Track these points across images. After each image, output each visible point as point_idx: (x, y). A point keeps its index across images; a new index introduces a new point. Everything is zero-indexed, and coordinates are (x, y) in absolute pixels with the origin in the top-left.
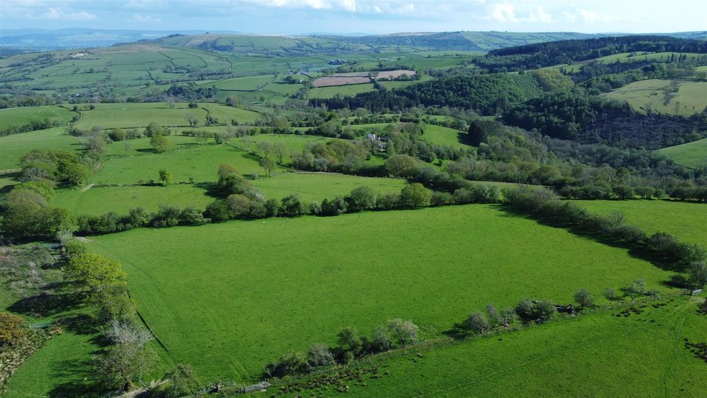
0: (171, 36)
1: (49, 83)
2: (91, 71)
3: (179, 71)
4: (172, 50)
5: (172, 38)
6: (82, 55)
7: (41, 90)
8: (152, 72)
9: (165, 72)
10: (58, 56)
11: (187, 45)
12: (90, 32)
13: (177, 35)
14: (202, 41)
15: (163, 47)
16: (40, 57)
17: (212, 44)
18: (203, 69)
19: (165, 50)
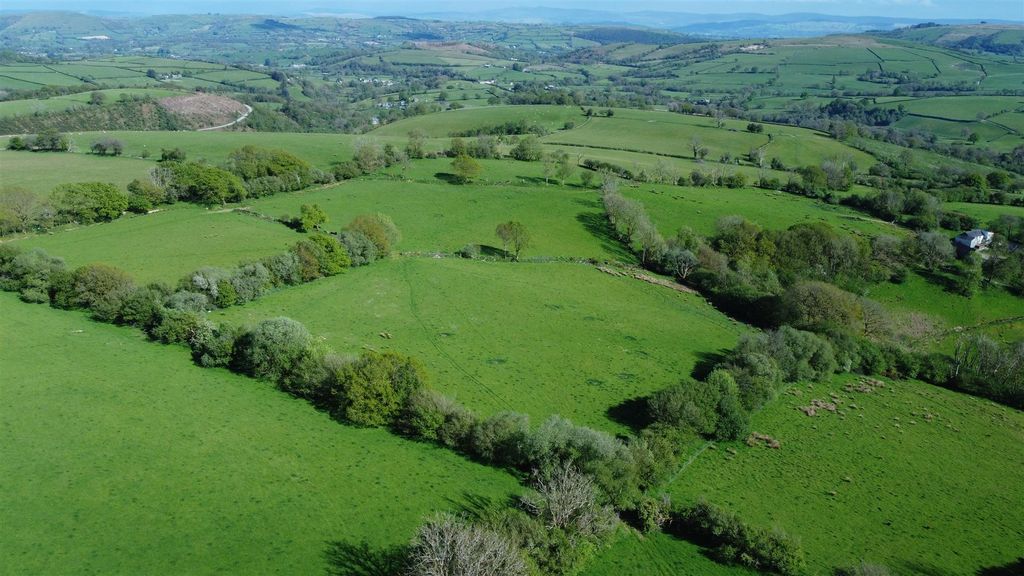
0: (919, 26)
1: (692, 82)
2: (754, 71)
3: (885, 79)
4: (891, 46)
5: (919, 30)
6: (755, 47)
7: (675, 91)
8: (840, 80)
9: (860, 80)
10: (725, 48)
11: (940, 40)
12: (818, 19)
13: (929, 25)
14: (967, 36)
15: (878, 42)
16: (703, 48)
17: (984, 41)
18: (930, 80)
19: (880, 45)
